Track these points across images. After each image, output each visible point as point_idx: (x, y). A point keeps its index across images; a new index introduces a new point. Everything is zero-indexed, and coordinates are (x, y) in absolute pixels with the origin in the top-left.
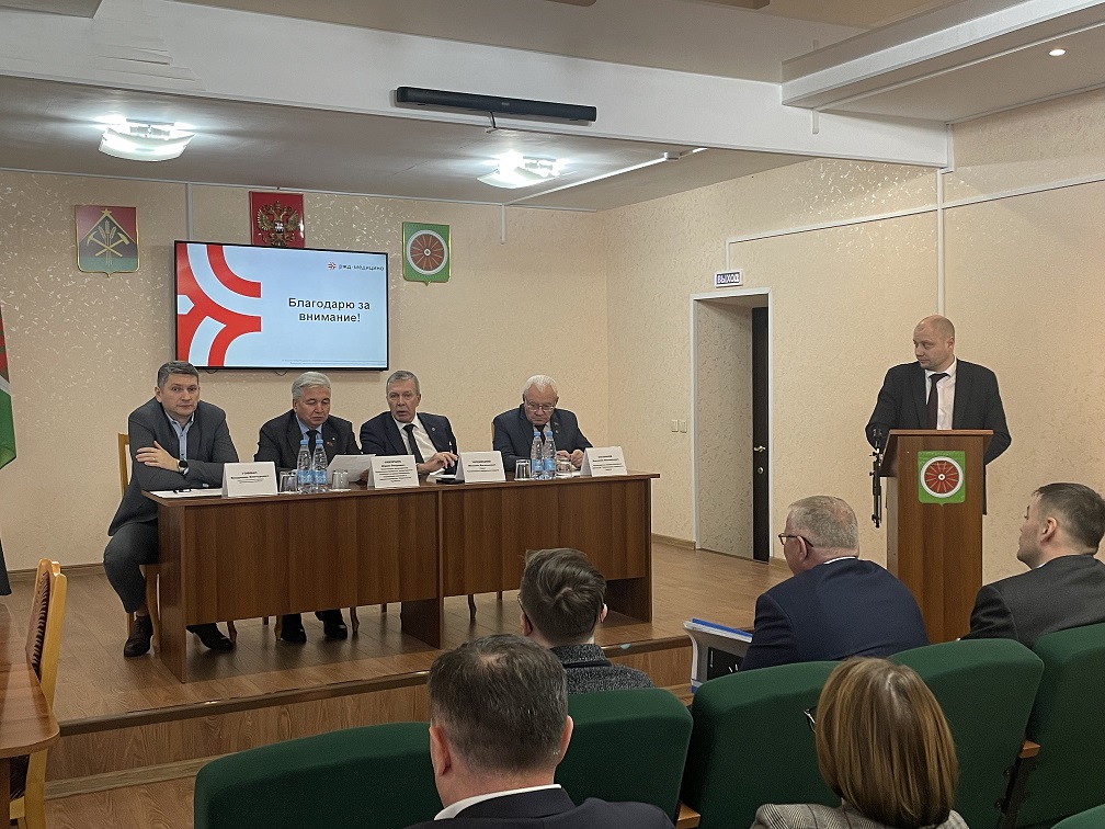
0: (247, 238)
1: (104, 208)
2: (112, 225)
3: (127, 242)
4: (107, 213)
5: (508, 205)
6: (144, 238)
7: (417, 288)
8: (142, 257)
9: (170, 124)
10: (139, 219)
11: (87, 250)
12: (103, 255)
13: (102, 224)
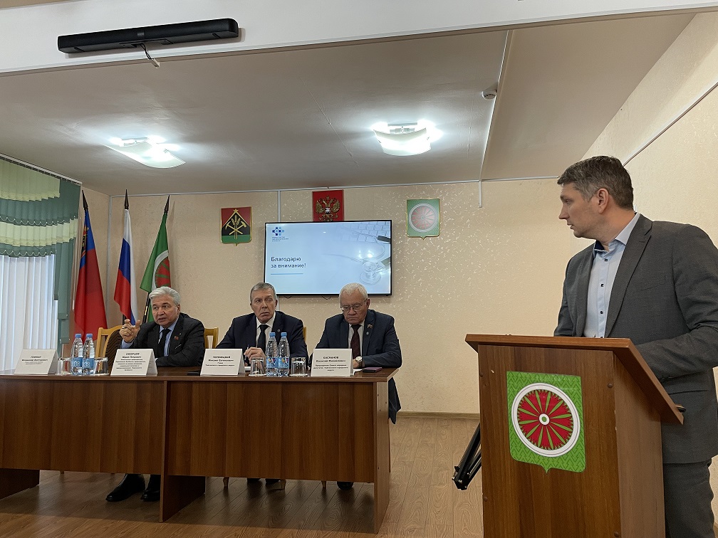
0: (310, 217)
1: (234, 209)
2: (238, 217)
3: (245, 226)
4: (236, 211)
5: (483, 180)
6: (255, 223)
7: (417, 242)
8: (253, 233)
9: (146, 138)
10: (253, 213)
11: (225, 232)
12: (233, 234)
13: (233, 217)
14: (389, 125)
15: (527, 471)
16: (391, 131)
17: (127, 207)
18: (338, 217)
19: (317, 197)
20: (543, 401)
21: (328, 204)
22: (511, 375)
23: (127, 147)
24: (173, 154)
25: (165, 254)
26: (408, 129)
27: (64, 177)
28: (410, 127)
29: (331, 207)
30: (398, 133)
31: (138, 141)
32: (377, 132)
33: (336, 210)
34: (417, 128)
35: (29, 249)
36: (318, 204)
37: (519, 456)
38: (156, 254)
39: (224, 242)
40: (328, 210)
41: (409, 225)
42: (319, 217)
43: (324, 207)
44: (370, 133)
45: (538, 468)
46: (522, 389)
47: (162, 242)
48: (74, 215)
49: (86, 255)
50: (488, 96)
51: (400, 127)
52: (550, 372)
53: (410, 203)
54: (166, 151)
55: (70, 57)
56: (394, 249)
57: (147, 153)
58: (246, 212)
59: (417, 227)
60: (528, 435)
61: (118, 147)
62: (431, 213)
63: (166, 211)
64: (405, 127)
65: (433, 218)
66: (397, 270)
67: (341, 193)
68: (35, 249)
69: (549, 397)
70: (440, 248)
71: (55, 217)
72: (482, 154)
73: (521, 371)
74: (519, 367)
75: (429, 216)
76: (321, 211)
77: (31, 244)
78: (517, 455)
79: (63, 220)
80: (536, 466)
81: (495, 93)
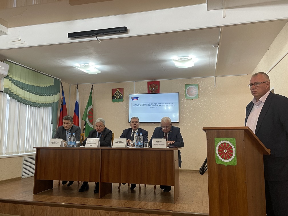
0: (147, 92)
1: (117, 89)
2: (119, 92)
3: (121, 95)
4: (118, 90)
5: (216, 76)
6: (125, 94)
7: (189, 101)
8: (125, 98)
9: (88, 64)
10: (124, 90)
11: (114, 98)
12: (117, 99)
13: (117, 92)
14: (178, 57)
15: (221, 167)
16: (179, 59)
17: (77, 89)
18: (157, 91)
19: (149, 84)
20: (225, 146)
21: (153, 86)
22: (216, 139)
23: (81, 67)
24: (97, 69)
25: (91, 106)
26: (185, 59)
27: (55, 78)
28: (186, 58)
29: (155, 88)
30: (181, 60)
31: (85, 65)
32: (173, 60)
33: (157, 89)
34: (189, 58)
35: (43, 105)
36: (150, 87)
37: (218, 163)
38: (88, 106)
39: (113, 102)
40: (153, 89)
41: (186, 95)
42: (150, 92)
43: (152, 88)
44: (171, 60)
45: (224, 165)
46: (219, 143)
47: (90, 102)
48: (58, 92)
49: (63, 107)
50: (215, 46)
51: (182, 58)
52: (227, 137)
53: (187, 86)
54: (95, 68)
55: (71, 40)
56: (180, 104)
57: (88, 69)
58: (122, 90)
59: (189, 95)
60: (221, 156)
61: (78, 67)
62: (195, 90)
63: (92, 90)
64: (184, 58)
65: (196, 91)
66: (181, 113)
67: (158, 82)
68: (46, 105)
69: (227, 145)
70: (199, 104)
71: (52, 93)
72: (215, 67)
73: (219, 137)
74: (218, 136)
75: (194, 91)
76: (151, 89)
77: (44, 103)
78: (218, 162)
79: (55, 94)
80: (223, 165)
81: (218, 45)
